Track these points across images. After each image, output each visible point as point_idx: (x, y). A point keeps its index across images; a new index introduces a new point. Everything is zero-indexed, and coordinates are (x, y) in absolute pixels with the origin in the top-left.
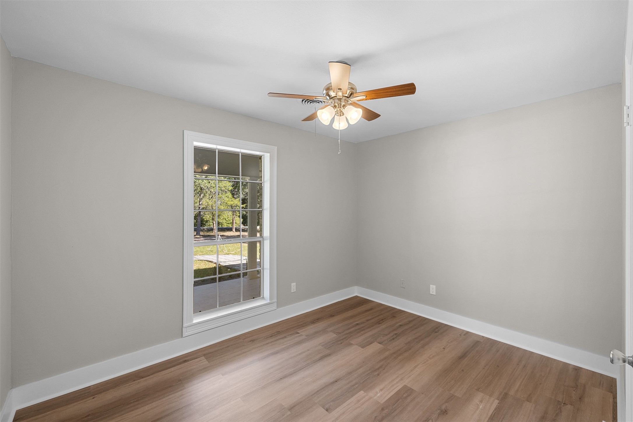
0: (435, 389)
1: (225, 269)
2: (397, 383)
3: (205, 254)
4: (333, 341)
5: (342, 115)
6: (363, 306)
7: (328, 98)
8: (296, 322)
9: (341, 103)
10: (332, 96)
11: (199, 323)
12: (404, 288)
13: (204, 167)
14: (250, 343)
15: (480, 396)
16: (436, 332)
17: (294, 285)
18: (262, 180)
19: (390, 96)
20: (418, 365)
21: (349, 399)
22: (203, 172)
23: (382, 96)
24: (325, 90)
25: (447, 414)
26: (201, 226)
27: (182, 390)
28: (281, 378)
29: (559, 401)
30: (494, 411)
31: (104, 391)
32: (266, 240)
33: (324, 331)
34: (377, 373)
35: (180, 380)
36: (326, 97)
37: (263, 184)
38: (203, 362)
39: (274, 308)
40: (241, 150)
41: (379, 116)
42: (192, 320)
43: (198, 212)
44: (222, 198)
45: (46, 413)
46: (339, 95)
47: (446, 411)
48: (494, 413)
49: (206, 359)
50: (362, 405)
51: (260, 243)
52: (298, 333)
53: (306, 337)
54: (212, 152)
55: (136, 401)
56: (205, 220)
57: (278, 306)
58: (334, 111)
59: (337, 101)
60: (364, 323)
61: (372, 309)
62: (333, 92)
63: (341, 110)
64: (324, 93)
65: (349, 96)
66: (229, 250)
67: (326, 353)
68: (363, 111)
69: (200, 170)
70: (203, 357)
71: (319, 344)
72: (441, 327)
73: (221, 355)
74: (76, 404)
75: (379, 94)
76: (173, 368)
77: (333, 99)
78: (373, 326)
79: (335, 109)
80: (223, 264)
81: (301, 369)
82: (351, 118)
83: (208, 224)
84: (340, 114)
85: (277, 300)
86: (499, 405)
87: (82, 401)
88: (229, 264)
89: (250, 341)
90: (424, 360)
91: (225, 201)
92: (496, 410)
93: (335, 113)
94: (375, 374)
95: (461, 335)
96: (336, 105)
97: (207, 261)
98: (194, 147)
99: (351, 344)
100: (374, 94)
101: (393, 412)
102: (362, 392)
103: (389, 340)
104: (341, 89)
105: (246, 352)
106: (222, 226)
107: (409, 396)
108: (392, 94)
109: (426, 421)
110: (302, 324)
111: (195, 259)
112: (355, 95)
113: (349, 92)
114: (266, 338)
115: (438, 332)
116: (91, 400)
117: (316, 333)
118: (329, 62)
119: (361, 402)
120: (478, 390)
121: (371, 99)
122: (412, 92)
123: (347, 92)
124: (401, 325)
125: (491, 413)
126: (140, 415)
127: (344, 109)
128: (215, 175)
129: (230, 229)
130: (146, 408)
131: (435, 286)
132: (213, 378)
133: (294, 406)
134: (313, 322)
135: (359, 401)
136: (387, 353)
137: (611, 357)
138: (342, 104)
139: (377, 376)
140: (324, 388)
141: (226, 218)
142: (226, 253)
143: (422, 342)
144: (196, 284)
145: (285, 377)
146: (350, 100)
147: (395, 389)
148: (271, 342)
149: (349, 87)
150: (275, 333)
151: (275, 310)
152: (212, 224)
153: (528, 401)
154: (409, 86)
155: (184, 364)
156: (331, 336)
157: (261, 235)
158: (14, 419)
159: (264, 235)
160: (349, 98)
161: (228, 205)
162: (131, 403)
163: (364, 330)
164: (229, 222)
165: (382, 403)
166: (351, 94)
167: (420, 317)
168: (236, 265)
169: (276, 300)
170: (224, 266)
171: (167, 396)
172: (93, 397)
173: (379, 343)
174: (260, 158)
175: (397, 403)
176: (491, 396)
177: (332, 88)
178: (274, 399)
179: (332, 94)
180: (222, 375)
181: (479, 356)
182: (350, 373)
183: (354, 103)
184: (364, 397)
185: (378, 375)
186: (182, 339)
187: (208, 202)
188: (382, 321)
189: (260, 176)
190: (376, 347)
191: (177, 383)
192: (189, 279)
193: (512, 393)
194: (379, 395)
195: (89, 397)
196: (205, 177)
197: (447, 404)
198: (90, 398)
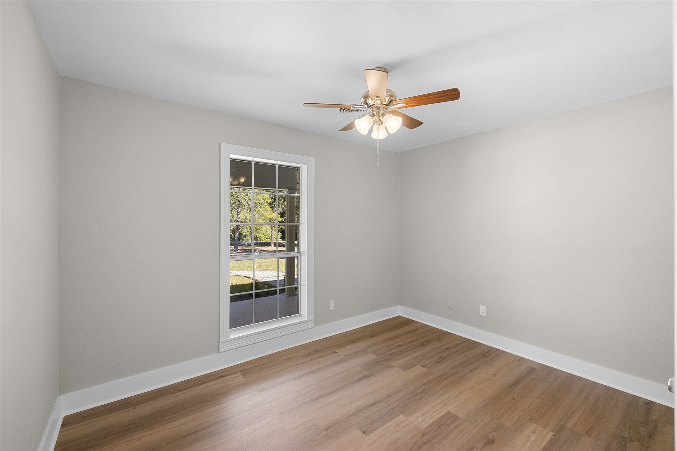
0: (482, 418)
1: (263, 285)
2: (440, 408)
3: (242, 269)
4: (373, 362)
5: (381, 124)
6: (406, 327)
7: (366, 106)
8: (335, 342)
9: (380, 111)
10: (371, 105)
11: (235, 339)
12: (452, 308)
13: (241, 180)
14: (287, 361)
15: (532, 426)
16: (486, 357)
17: (332, 302)
18: (299, 192)
19: (433, 102)
20: (464, 391)
21: (388, 423)
22: (239, 184)
23: (423, 103)
24: (363, 99)
25: (494, 444)
26: (239, 240)
27: (218, 405)
28: (318, 397)
29: (624, 437)
30: (547, 443)
31: (144, 402)
32: (302, 255)
33: (363, 352)
34: (418, 397)
35: (216, 395)
36: (364, 106)
37: (300, 197)
38: (240, 378)
39: (312, 326)
40: (277, 162)
41: (421, 123)
42: (228, 336)
43: (236, 226)
44: (260, 212)
45: (90, 421)
46: (377, 103)
47: (493, 440)
48: (547, 445)
49: (242, 375)
50: (401, 429)
51: (297, 258)
52: (337, 353)
53: (345, 357)
54: (248, 164)
55: (174, 414)
56: (244, 234)
57: (316, 325)
58: (372, 120)
59: (375, 109)
60: (407, 344)
61: (416, 330)
62: (371, 100)
63: (380, 118)
64: (362, 101)
65: (388, 104)
66: (267, 266)
67: (365, 374)
68: (402, 119)
69: (236, 183)
70: (240, 373)
71: (358, 365)
72: (492, 352)
73: (257, 372)
74: (118, 413)
75: (420, 101)
76: (211, 382)
77: (372, 108)
78: (417, 348)
79: (373, 118)
80: (261, 280)
81: (338, 390)
82: (390, 127)
83: (246, 239)
84: (379, 123)
85: (315, 317)
86: (553, 438)
87: (123, 411)
88: (267, 281)
89: (287, 359)
90: (471, 386)
91: (263, 214)
92: (550, 443)
93: (373, 122)
94: (416, 398)
95: (514, 361)
96: (374, 114)
97: (244, 276)
98: (230, 159)
99: (392, 366)
100: (415, 101)
101: (434, 439)
102: (402, 416)
103: (433, 363)
104: (379, 97)
105: (282, 370)
106: (260, 241)
107: (452, 422)
108: (435, 101)
109: (470, 449)
110: (340, 344)
111: (233, 274)
112: (394, 102)
113: (388, 100)
114: (303, 357)
115: (488, 357)
116: (132, 410)
117: (356, 353)
118: (365, 70)
119: (400, 426)
120: (530, 420)
121: (411, 107)
122: (457, 98)
123: (386, 99)
124: (447, 348)
125: (544, 445)
126: (178, 427)
127: (383, 117)
128: (251, 188)
129: (269, 244)
130: (184, 420)
131: (486, 307)
132: (248, 395)
133: (330, 427)
134: (352, 342)
135: (398, 425)
136: (431, 377)
137: (669, 384)
138: (381, 113)
139: (419, 401)
140: (361, 410)
141: (265, 233)
142: (265, 269)
143: (470, 367)
144: (232, 299)
145: (322, 397)
146: (389, 108)
147: (437, 414)
148: (308, 361)
149: (388, 95)
150: (312, 352)
151: (313, 328)
152: (250, 238)
153: (587, 434)
154: (453, 91)
155: (220, 379)
156: (370, 357)
157: (298, 250)
158: (62, 424)
159: (302, 251)
160: (388, 106)
161: (267, 218)
162: (170, 415)
163: (406, 352)
164: (268, 237)
165: (423, 428)
166: (391, 102)
167: (468, 340)
168: (274, 282)
169: (313, 318)
170: (262, 282)
171: (204, 410)
172: (134, 407)
173: (422, 366)
174: (297, 169)
175: (439, 430)
176: (544, 427)
177: (370, 96)
178: (309, 419)
179: (371, 102)
180: (258, 392)
181: (534, 384)
182: (389, 396)
183: (394, 110)
184: (404, 421)
185: (420, 399)
186: (218, 354)
187: (246, 215)
188: (426, 343)
189: (297, 188)
190: (419, 370)
191: (214, 398)
192: (226, 295)
193: (569, 425)
194: (420, 420)
195: (129, 407)
196: (243, 190)
197: (494, 433)
198: (131, 408)
